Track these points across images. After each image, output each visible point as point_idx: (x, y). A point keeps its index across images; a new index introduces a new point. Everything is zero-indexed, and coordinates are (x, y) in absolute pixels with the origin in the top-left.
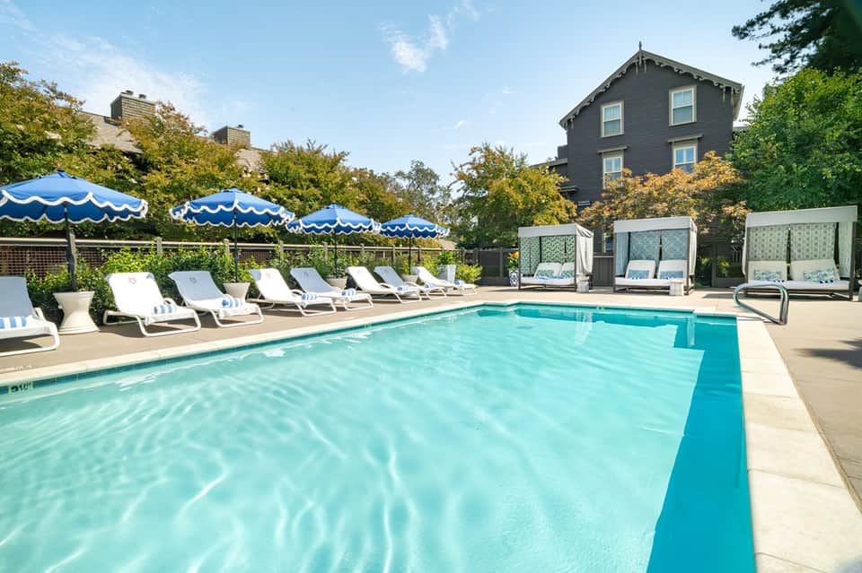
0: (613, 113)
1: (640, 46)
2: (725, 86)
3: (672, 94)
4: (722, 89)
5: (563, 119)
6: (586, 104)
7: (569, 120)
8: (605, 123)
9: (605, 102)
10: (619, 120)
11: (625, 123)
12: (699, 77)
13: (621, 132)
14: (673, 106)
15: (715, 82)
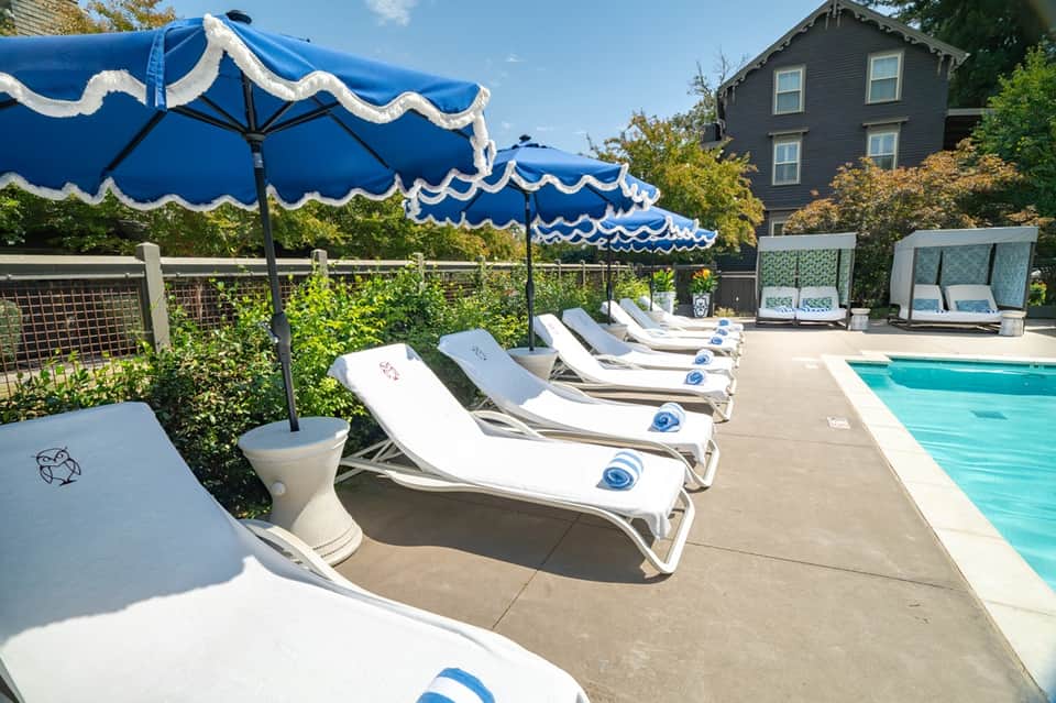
0: (790, 82)
3: (872, 60)
4: (938, 57)
6: (756, 67)
7: (729, 88)
8: (779, 94)
9: (781, 66)
10: (798, 92)
11: (806, 97)
12: (911, 39)
13: (801, 109)
14: (871, 78)
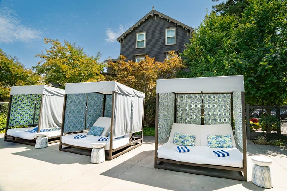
0: (141, 37)
1: (153, 8)
2: (187, 29)
3: (166, 30)
5: (118, 38)
6: (129, 32)
7: (121, 39)
8: (138, 41)
9: (138, 32)
10: (144, 41)
11: (146, 42)
12: (177, 24)
13: (145, 47)
14: (166, 37)
15: (183, 27)
